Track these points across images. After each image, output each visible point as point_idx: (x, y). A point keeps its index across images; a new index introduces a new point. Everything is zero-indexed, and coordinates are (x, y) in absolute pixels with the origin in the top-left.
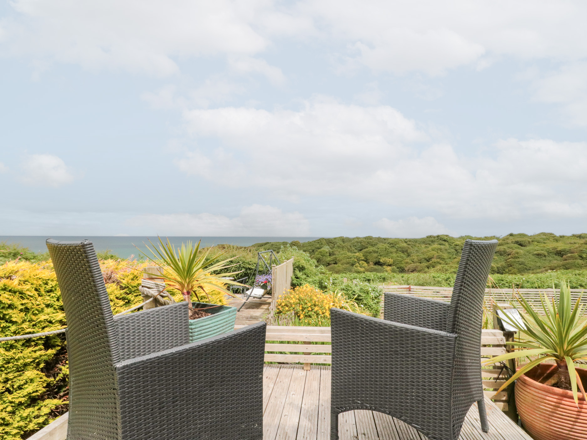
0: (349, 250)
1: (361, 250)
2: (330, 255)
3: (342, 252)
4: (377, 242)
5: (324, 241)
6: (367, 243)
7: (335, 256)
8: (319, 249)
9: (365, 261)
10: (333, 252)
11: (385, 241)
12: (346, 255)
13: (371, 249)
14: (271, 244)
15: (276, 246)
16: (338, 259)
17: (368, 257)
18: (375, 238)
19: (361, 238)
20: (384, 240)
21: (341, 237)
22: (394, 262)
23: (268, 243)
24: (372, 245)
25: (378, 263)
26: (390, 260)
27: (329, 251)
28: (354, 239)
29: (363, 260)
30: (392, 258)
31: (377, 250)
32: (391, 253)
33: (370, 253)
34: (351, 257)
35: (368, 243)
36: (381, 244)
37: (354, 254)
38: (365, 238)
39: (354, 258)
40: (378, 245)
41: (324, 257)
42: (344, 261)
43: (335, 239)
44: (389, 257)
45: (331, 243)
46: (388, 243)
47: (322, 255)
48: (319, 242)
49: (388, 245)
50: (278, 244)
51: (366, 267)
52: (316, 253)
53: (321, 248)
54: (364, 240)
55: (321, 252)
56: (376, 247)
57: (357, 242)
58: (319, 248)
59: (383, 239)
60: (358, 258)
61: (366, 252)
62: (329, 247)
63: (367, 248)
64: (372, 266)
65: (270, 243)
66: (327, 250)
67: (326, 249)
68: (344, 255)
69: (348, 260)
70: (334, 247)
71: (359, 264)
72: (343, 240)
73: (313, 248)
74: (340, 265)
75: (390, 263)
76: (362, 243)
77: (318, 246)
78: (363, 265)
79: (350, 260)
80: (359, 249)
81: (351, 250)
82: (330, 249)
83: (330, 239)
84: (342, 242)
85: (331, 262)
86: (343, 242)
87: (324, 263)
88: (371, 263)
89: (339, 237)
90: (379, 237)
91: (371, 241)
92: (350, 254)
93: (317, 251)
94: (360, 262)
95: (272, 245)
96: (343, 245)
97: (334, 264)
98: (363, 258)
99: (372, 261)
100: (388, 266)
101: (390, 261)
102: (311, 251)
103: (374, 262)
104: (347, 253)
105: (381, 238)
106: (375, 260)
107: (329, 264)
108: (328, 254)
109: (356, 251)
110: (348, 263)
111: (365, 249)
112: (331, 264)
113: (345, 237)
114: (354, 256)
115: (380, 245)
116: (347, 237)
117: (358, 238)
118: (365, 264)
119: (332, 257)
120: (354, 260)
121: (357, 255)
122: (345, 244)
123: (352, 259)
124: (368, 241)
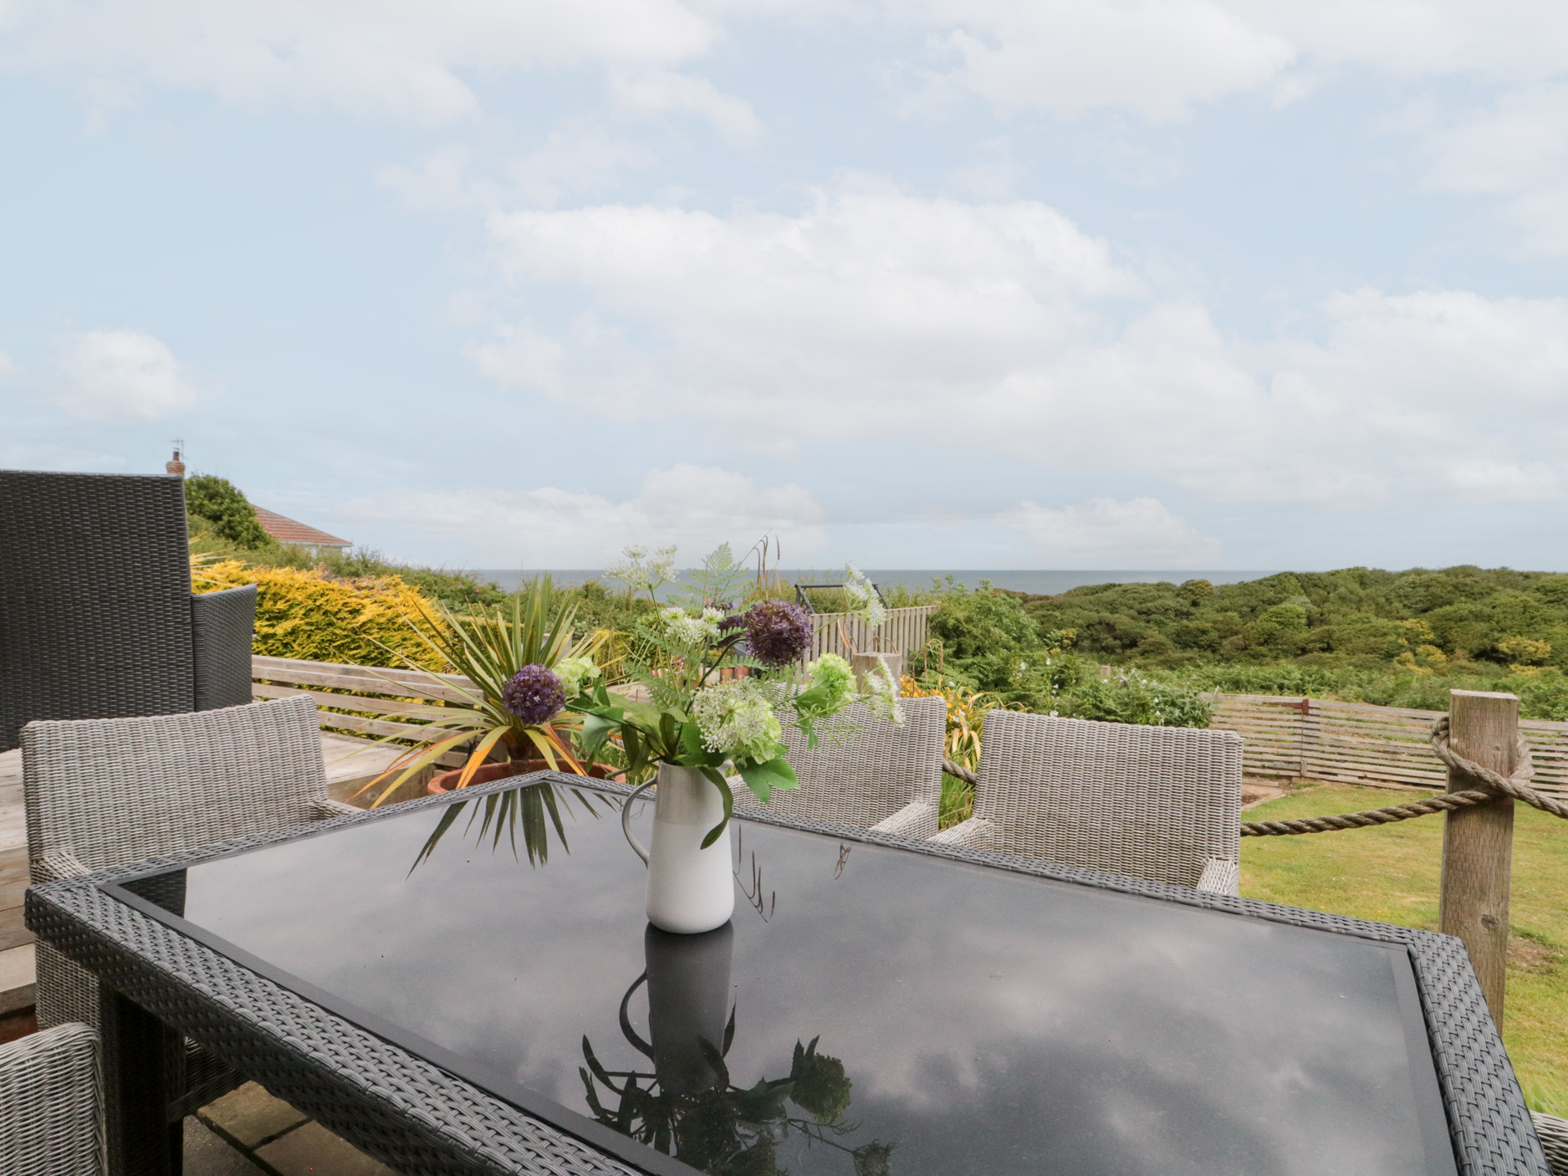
0: (1380, 611)
1: (1425, 611)
2: (1310, 623)
3: (1355, 615)
4: (1491, 584)
5: (1294, 581)
6: (1450, 588)
7: (1327, 627)
8: (1274, 603)
9: (1438, 646)
10: (1322, 615)
11: (1526, 583)
12: (1366, 626)
13: (1463, 606)
14: (1122, 588)
15: (1135, 595)
16: (1337, 635)
17: (1453, 634)
18: (1489, 571)
20: (1521, 578)
21: (1357, 569)
22: (1556, 652)
23: (1114, 586)
24: (1472, 596)
25: (1489, 654)
26: (1541, 644)
27: (1308, 611)
28: (1403, 574)
29: (1431, 643)
30: (1546, 640)
31: (1487, 610)
32: (1547, 621)
33: (1461, 619)
34: (1385, 630)
35: (1456, 587)
36: (1509, 591)
37: (1398, 623)
38: (1447, 572)
39: (1399, 635)
40: (1495, 595)
41: (1289, 632)
42: (1359, 643)
43: (1333, 575)
44: (1538, 635)
45: (1315, 585)
46: (1538, 590)
47: (1280, 623)
48: (1275, 583)
49: (1539, 595)
50: (1141, 589)
51: (1440, 666)
52: (1264, 616)
53: (1281, 601)
54: (1443, 578)
55: (1277, 615)
56: (1487, 600)
57: (1414, 585)
58: (1271, 603)
59: (1522, 574)
60: (1410, 635)
61: (1446, 618)
62: (1307, 600)
63: (1450, 603)
64: (1464, 663)
65: (1120, 585)
66: (1301, 610)
67: (1298, 604)
68: (1359, 626)
69: (1372, 639)
70: (1326, 600)
71: (1415, 655)
72: (1362, 577)
73: (1254, 603)
74: (1342, 655)
75: (1540, 655)
76: (1432, 589)
77: (1271, 594)
78: (1429, 658)
79: (1379, 639)
80: (1419, 605)
81: (1387, 608)
82: (1311, 606)
83: (1313, 574)
84: (1357, 585)
85: (1311, 646)
86: (1363, 584)
87: (1285, 647)
88: (1459, 652)
89: (1349, 570)
90: (1504, 569)
91: (1468, 581)
92: (1381, 622)
93: (1266, 610)
94: (1420, 649)
95: (1125, 591)
96: (1362, 593)
97: (1323, 650)
98: (1431, 636)
99: (1463, 648)
100: (1527, 665)
101: (1543, 648)
102: (1245, 609)
103: (1471, 651)
104: (1373, 619)
105: (1511, 573)
106: (1476, 644)
107: (1304, 651)
108: (1304, 621)
109: (1405, 612)
110: (1373, 650)
111: (1441, 606)
112: (1311, 651)
113: (1370, 568)
114: (1396, 628)
115: (1504, 596)
116: (1378, 567)
117: (1418, 572)
118: (1439, 655)
119: (1317, 630)
120: (1396, 642)
121: (1409, 626)
122: (1368, 591)
123: (1390, 638)
124: (1455, 581)
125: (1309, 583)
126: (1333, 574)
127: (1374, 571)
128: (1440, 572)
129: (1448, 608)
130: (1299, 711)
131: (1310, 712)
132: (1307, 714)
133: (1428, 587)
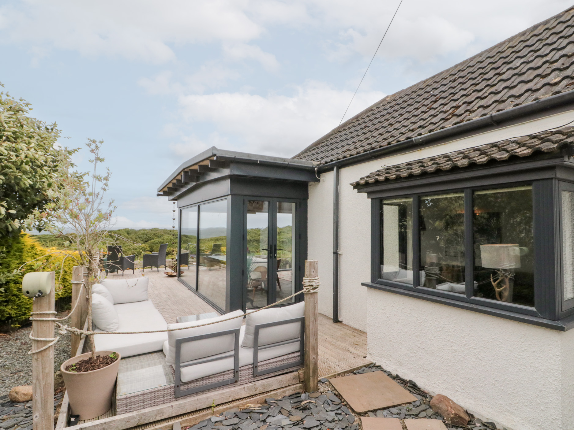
1: (146, 241)
4: (163, 233)
6: (153, 235)
11: (170, 233)
13: (156, 240)
18: (161, 230)
19: (148, 230)
20: (169, 232)
21: (126, 229)
24: (158, 237)
28: (139, 231)
31: (162, 241)
33: (156, 244)
35: (154, 235)
36: (167, 235)
38: (152, 230)
39: (140, 249)
40: (164, 236)
43: (119, 231)
45: (114, 234)
56: (162, 238)
60: (143, 249)
61: (152, 243)
63: (153, 239)
76: (148, 235)
80: (145, 240)
84: (127, 234)
86: (128, 234)
89: (124, 229)
90: (165, 229)
91: (157, 232)
98: (149, 249)
105: (167, 230)
109: (141, 242)
111: (150, 240)
113: (130, 229)
115: (166, 237)
116: (132, 228)
117: (144, 230)
120: (139, 251)
121: (142, 246)
122: (130, 236)
123: (137, 250)
124: (154, 232)
127: (131, 230)
128: (150, 230)
129: (152, 241)
133: (147, 234)
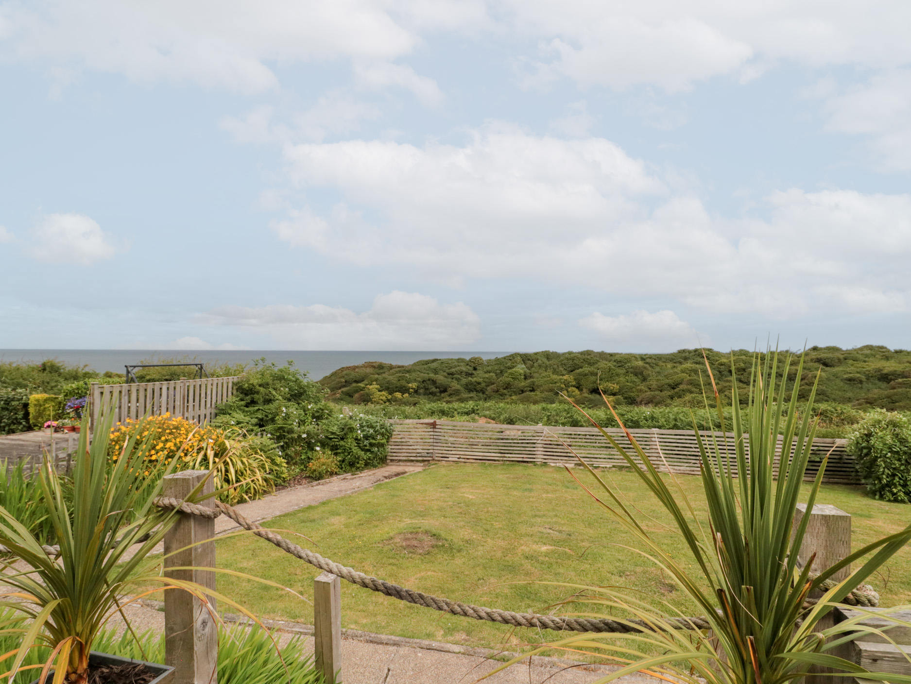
0: (555, 372)
1: (572, 371)
2: (525, 378)
3: (545, 374)
4: (598, 359)
5: (519, 358)
6: (582, 361)
7: (532, 380)
8: (511, 368)
9: (577, 388)
10: (531, 374)
11: (611, 358)
12: (549, 379)
13: (586, 369)
14: (440, 361)
15: (446, 365)
16: (537, 383)
17: (582, 382)
18: (597, 353)
19: (576, 353)
20: (609, 356)
21: (546, 352)
22: (620, 389)
23: (437, 360)
24: (590, 364)
25: (595, 391)
26: (615, 386)
27: (525, 372)
28: (564, 354)
29: (574, 386)
30: (617, 384)
31: (596, 371)
32: (618, 375)
33: (586, 375)
34: (556, 381)
35: (584, 360)
36: (604, 362)
37: (561, 377)
38: (582, 353)
39: (561, 383)
40: (599, 363)
41: (516, 382)
42: (546, 387)
44: (613, 382)
45: (529, 360)
46: (615, 361)
47: (513, 378)
48: (511, 358)
49: (615, 364)
50: (450, 362)
51: (577, 397)
52: (506, 375)
53: (514, 367)
54: (579, 356)
55: (511, 374)
56: (596, 366)
57: (567, 359)
58: (510, 368)
59: (609, 354)
60: (566, 382)
61: (579, 374)
62: (525, 367)
63: (581, 367)
64: (586, 395)
65: (440, 360)
66: (522, 371)
67: (521, 368)
68: (545, 379)
69: (551, 385)
70: (532, 366)
71: (568, 392)
72: (548, 355)
73: (502, 368)
74: (538, 393)
75: (615, 391)
76: (575, 361)
77: (509, 364)
78: (573, 393)
79: (554, 385)
80: (570, 369)
81: (557, 370)
82: (526, 369)
83: (527, 354)
84: (546, 359)
85: (526, 389)
86: (548, 359)
87: (514, 390)
88: (584, 390)
89: (543, 352)
90: (603, 352)
91: (589, 357)
92: (555, 377)
93: (507, 372)
94: (569, 390)
95: (442, 363)
96: (548, 363)
97: (531, 391)
98: (574, 383)
99: (586, 388)
100: (610, 395)
101: (615, 387)
102: (498, 371)
103: (589, 390)
104: (551, 375)
105: (605, 354)
106: (591, 386)
107: (523, 392)
108: (523, 377)
109: (564, 372)
110: (551, 390)
111: (578, 369)
112: (526, 392)
113: (551, 351)
114: (561, 379)
115: (602, 364)
116: (554, 351)
117: (570, 353)
118: (577, 392)
119: (529, 381)
120: (560, 386)
121: (565, 378)
122: (550, 362)
123: (558, 384)
124: (584, 357)
125: (526, 358)
126: (536, 354)
127: (553, 353)
128: (578, 353)
129: (580, 370)
130: (432, 427)
131: (437, 427)
132: (436, 428)
133: (573, 360)
